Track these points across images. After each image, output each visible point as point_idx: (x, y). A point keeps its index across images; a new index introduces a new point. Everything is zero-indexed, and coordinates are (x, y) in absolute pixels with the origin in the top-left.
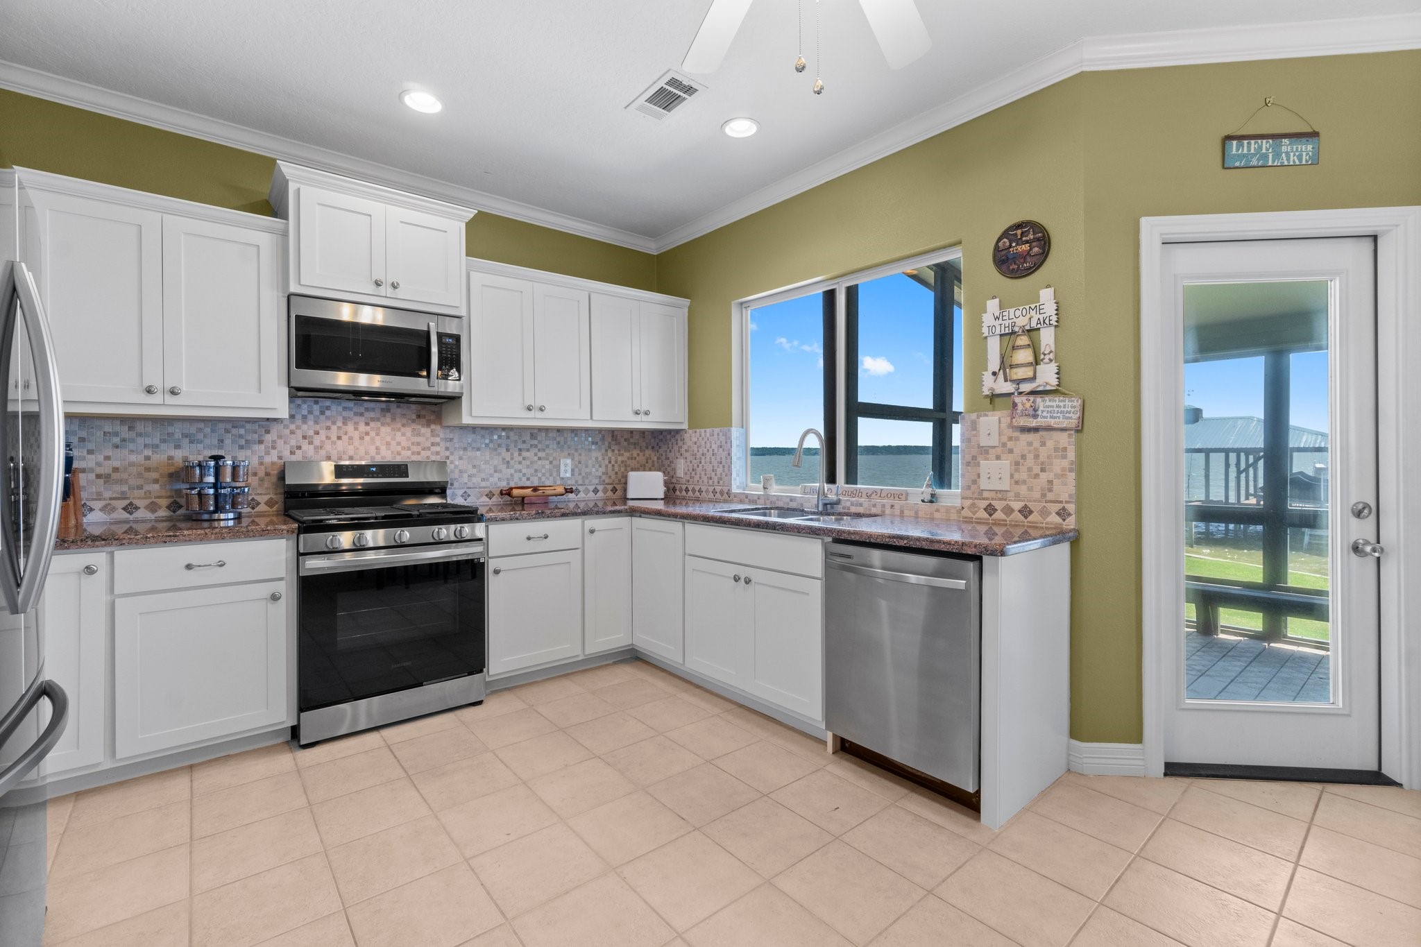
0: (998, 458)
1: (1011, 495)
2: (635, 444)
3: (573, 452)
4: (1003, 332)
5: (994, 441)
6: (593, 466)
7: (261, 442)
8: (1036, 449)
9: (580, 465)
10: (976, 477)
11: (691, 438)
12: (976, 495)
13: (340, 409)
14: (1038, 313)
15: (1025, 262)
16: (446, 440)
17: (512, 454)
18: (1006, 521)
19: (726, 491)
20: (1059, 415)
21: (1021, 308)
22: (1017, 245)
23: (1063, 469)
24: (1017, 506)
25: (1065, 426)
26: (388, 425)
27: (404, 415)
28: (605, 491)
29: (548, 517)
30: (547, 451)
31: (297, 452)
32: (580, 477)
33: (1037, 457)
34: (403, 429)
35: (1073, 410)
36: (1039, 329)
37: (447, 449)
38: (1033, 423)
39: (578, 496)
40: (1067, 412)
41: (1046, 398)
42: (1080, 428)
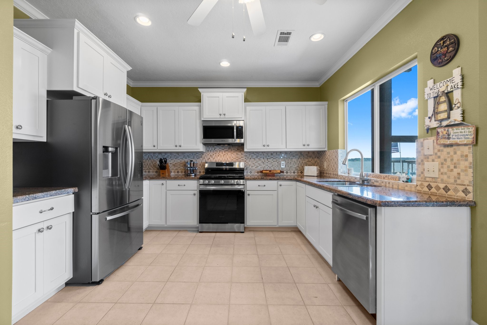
0: (433, 161)
1: (439, 180)
2: (310, 156)
3: (286, 159)
4: (434, 96)
5: (431, 152)
6: (293, 164)
7: (202, 157)
8: (452, 156)
9: (288, 164)
10: (423, 170)
11: (328, 154)
12: (423, 180)
13: (218, 148)
14: (451, 83)
15: (445, 57)
16: (245, 156)
17: (265, 160)
18: (437, 193)
19: (337, 174)
20: (462, 137)
21: (442, 82)
22: (441, 49)
23: (466, 167)
24: (442, 186)
25: (465, 143)
26: (230, 152)
27: (234, 149)
28: (298, 172)
29: (265, 180)
30: (276, 159)
31: (209, 159)
32: (288, 168)
33: (452, 160)
34: (234, 153)
35: (470, 133)
36: (452, 91)
37: (245, 158)
38: (448, 142)
39: (288, 174)
40: (466, 135)
41: (454, 128)
42: (475, 143)
